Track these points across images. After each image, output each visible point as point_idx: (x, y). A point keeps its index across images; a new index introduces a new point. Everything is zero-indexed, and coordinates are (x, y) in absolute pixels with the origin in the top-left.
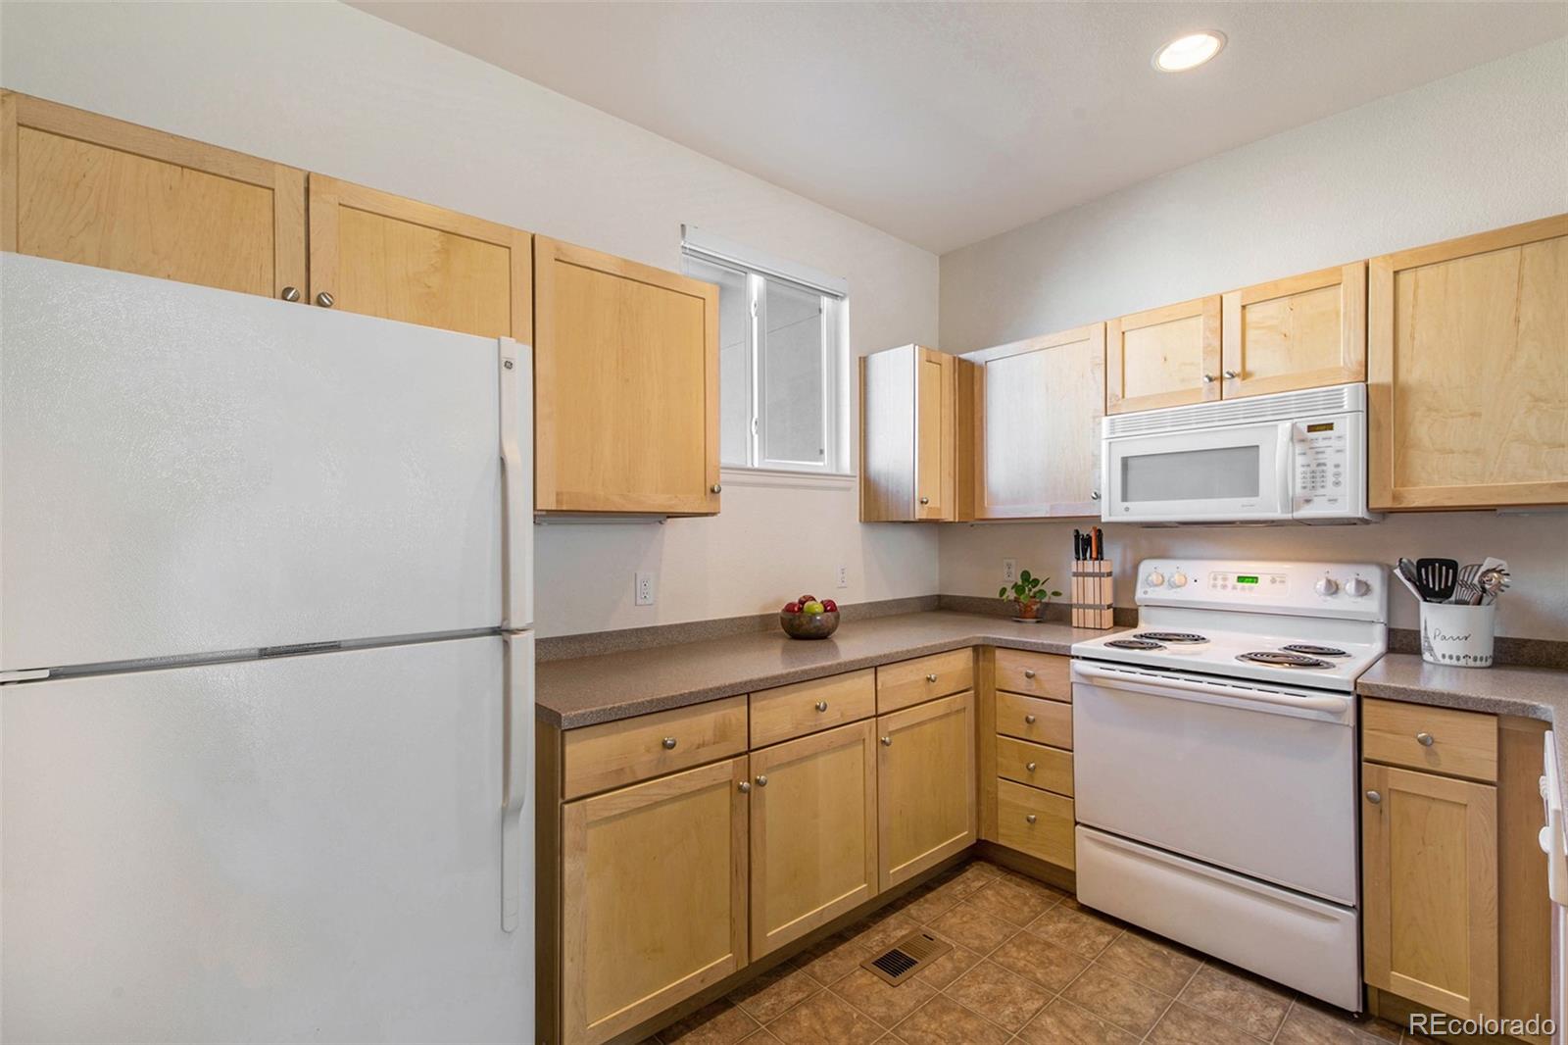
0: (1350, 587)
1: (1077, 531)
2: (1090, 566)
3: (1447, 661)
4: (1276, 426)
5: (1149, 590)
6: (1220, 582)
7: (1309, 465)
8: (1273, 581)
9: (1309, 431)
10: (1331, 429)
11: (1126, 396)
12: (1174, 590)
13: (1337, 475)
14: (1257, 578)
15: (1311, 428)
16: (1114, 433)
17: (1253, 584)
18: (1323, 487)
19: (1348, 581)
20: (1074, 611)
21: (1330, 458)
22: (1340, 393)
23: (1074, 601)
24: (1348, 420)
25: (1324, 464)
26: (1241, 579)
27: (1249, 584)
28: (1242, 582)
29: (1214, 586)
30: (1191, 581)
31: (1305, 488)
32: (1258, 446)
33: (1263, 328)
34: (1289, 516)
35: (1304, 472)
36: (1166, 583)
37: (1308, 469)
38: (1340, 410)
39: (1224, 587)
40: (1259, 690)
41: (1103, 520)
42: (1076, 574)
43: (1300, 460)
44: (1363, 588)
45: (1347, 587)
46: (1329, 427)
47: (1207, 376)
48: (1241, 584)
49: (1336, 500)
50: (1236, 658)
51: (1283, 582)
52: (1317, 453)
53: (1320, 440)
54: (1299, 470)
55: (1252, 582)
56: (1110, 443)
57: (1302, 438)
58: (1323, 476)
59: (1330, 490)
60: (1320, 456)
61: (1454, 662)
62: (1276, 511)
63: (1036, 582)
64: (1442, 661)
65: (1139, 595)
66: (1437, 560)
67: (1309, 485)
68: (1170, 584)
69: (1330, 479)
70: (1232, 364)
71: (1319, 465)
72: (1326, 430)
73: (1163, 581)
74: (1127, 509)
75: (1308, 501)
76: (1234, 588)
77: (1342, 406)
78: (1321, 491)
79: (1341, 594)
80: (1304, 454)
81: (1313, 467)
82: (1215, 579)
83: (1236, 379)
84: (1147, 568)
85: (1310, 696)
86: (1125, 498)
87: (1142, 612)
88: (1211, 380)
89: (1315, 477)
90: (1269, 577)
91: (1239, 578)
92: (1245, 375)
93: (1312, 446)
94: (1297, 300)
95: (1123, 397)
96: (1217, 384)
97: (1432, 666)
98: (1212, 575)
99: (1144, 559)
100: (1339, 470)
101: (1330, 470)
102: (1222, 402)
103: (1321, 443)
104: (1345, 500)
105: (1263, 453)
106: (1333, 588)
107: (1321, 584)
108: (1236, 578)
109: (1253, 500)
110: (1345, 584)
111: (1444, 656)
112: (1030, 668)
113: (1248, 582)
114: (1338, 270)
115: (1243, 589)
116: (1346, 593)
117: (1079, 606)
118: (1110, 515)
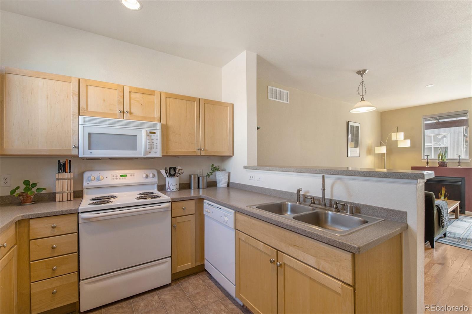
0: (151, 175)
1: (59, 161)
2: (65, 175)
3: (173, 191)
4: (142, 130)
5: (89, 182)
6: (115, 177)
7: (150, 143)
8: (131, 175)
9: (150, 133)
10: (155, 133)
11: (88, 109)
12: (99, 181)
13: (156, 146)
14: (126, 175)
15: (151, 133)
16: (85, 123)
17: (125, 177)
18: (153, 149)
19: (150, 174)
20: (57, 195)
21: (155, 141)
22: (156, 125)
23: (57, 191)
24: (159, 132)
25: (154, 143)
26: (121, 176)
27: (124, 177)
28: (122, 176)
29: (113, 179)
30: (105, 178)
31: (149, 149)
32: (137, 135)
33: (136, 100)
34: (145, 156)
35: (149, 145)
36: (96, 179)
37: (149, 143)
38: (156, 129)
39: (117, 179)
40: (142, 208)
41: (79, 157)
42: (57, 179)
43: (148, 141)
44: (154, 176)
45: (150, 176)
46: (154, 133)
47: (120, 111)
48: (122, 177)
49: (156, 152)
50: (136, 199)
51: (134, 176)
52: (152, 139)
53: (153, 136)
54: (148, 144)
55: (125, 176)
56: (83, 126)
57: (148, 135)
58: (153, 146)
59: (155, 150)
60: (152, 140)
61: (174, 190)
62: (142, 155)
63: (34, 185)
64: (172, 191)
65: (85, 184)
66: (173, 167)
67: (150, 148)
68: (97, 180)
69: (155, 147)
70: (127, 109)
71: (152, 143)
72: (153, 133)
73: (95, 179)
74: (91, 153)
75: (150, 152)
76: (120, 179)
77: (157, 128)
78: (153, 150)
79: (149, 177)
80: (149, 139)
81: (151, 143)
82: (113, 176)
83: (128, 114)
84: (86, 175)
85: (162, 205)
86: (89, 148)
87: (85, 191)
88: (121, 112)
89: (151, 146)
90: (130, 175)
91: (121, 175)
92: (131, 113)
93: (151, 137)
94: (145, 96)
95: (87, 110)
96: (122, 114)
97: (170, 193)
98: (112, 175)
99: (86, 171)
100: (157, 144)
101: (155, 144)
102: (123, 120)
103: (153, 137)
104: (158, 153)
105: (138, 138)
106: (147, 176)
107: (145, 175)
108: (120, 176)
109: (135, 151)
110: (149, 175)
111: (172, 189)
112: (54, 224)
113: (123, 176)
114: (154, 91)
115: (123, 179)
116: (150, 177)
117: (59, 193)
118: (83, 155)
